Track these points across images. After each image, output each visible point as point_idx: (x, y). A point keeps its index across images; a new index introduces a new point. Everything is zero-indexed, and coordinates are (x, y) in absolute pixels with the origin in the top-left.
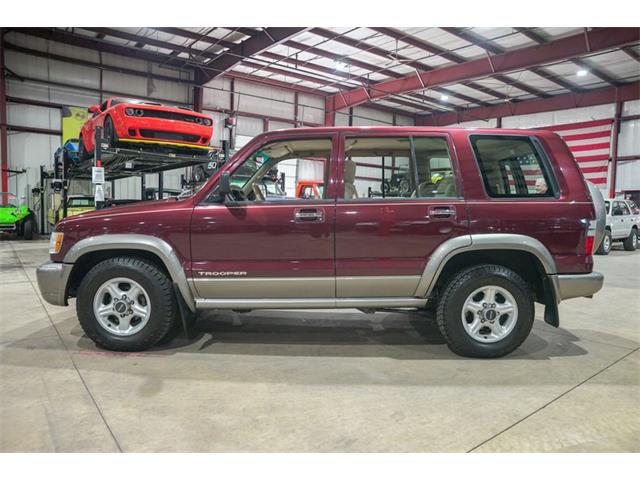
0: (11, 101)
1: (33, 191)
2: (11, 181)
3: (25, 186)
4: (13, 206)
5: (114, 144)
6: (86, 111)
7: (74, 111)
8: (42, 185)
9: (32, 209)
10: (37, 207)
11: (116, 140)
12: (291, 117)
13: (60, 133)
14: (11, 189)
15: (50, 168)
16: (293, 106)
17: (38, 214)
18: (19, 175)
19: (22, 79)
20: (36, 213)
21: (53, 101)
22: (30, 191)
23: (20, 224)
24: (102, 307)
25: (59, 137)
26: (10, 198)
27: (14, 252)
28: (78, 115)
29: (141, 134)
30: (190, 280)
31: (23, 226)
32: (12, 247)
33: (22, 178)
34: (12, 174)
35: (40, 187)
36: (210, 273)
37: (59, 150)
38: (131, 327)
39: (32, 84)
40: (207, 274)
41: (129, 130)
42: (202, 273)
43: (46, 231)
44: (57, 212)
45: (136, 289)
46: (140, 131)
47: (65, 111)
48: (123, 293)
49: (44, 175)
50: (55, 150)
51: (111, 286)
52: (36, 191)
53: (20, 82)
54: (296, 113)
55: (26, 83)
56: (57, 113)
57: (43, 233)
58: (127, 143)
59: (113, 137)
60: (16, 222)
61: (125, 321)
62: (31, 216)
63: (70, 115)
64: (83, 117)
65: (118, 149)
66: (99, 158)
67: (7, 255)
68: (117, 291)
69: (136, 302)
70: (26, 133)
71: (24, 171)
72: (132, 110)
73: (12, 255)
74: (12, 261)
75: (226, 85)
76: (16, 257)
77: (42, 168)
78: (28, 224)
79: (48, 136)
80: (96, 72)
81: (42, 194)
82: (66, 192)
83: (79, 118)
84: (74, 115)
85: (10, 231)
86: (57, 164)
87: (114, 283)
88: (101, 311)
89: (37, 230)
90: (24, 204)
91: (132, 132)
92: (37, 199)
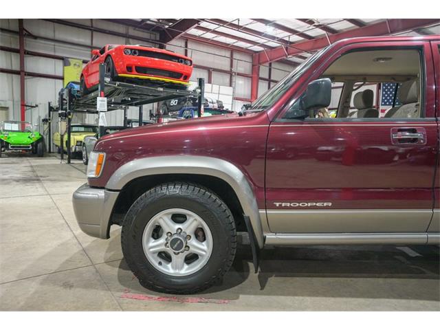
0: (28, 54)
1: (44, 120)
2: (27, 113)
3: (37, 116)
4: (29, 131)
5: (115, 78)
6: (81, 62)
7: (72, 62)
8: (50, 116)
9: (42, 134)
10: (46, 132)
11: (115, 75)
12: (228, 68)
13: (62, 78)
14: (27, 118)
15: (55, 104)
16: (229, 60)
17: (46, 138)
18: (33, 109)
19: (36, 37)
20: (45, 137)
21: (58, 54)
22: (41, 120)
23: (35, 145)
24: (153, 243)
25: (61, 81)
26: (26, 125)
27: (32, 166)
28: (75, 65)
29: (136, 71)
30: (262, 212)
31: (36, 146)
32: (30, 163)
33: (35, 111)
34: (28, 108)
35: (48, 118)
36: (288, 205)
37: (62, 90)
38: (186, 266)
39: (43, 42)
40: (283, 205)
41: (127, 67)
42: (278, 204)
43: (52, 151)
44: (62, 136)
45: (194, 221)
46: (136, 67)
47: (65, 61)
48: (178, 226)
49: (51, 109)
50: (59, 90)
51: (163, 219)
52: (45, 121)
53: (34, 40)
54: (231, 66)
55: (38, 40)
56: (60, 63)
57: (50, 152)
58: (125, 78)
59: (113, 73)
60: (32, 144)
61: (178, 259)
62: (41, 140)
63: (69, 64)
64: (79, 66)
65: (118, 83)
66: (102, 90)
67: (26, 169)
68: (171, 223)
69: (193, 236)
70: (38, 78)
71: (37, 106)
72: (129, 51)
73: (30, 169)
74: (31, 174)
75: (183, 44)
76: (34, 171)
77: (49, 104)
78: (40, 145)
79: (53, 80)
80: (89, 33)
81: (50, 123)
82: (70, 121)
83: (76, 67)
84: (72, 65)
85: (26, 150)
86: (62, 99)
87: (167, 214)
88: (152, 246)
89: (46, 150)
90: (36, 130)
91: (129, 69)
92: (46, 126)
